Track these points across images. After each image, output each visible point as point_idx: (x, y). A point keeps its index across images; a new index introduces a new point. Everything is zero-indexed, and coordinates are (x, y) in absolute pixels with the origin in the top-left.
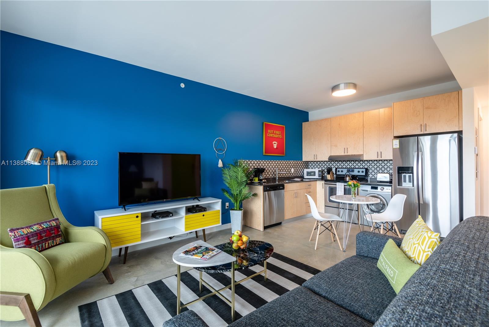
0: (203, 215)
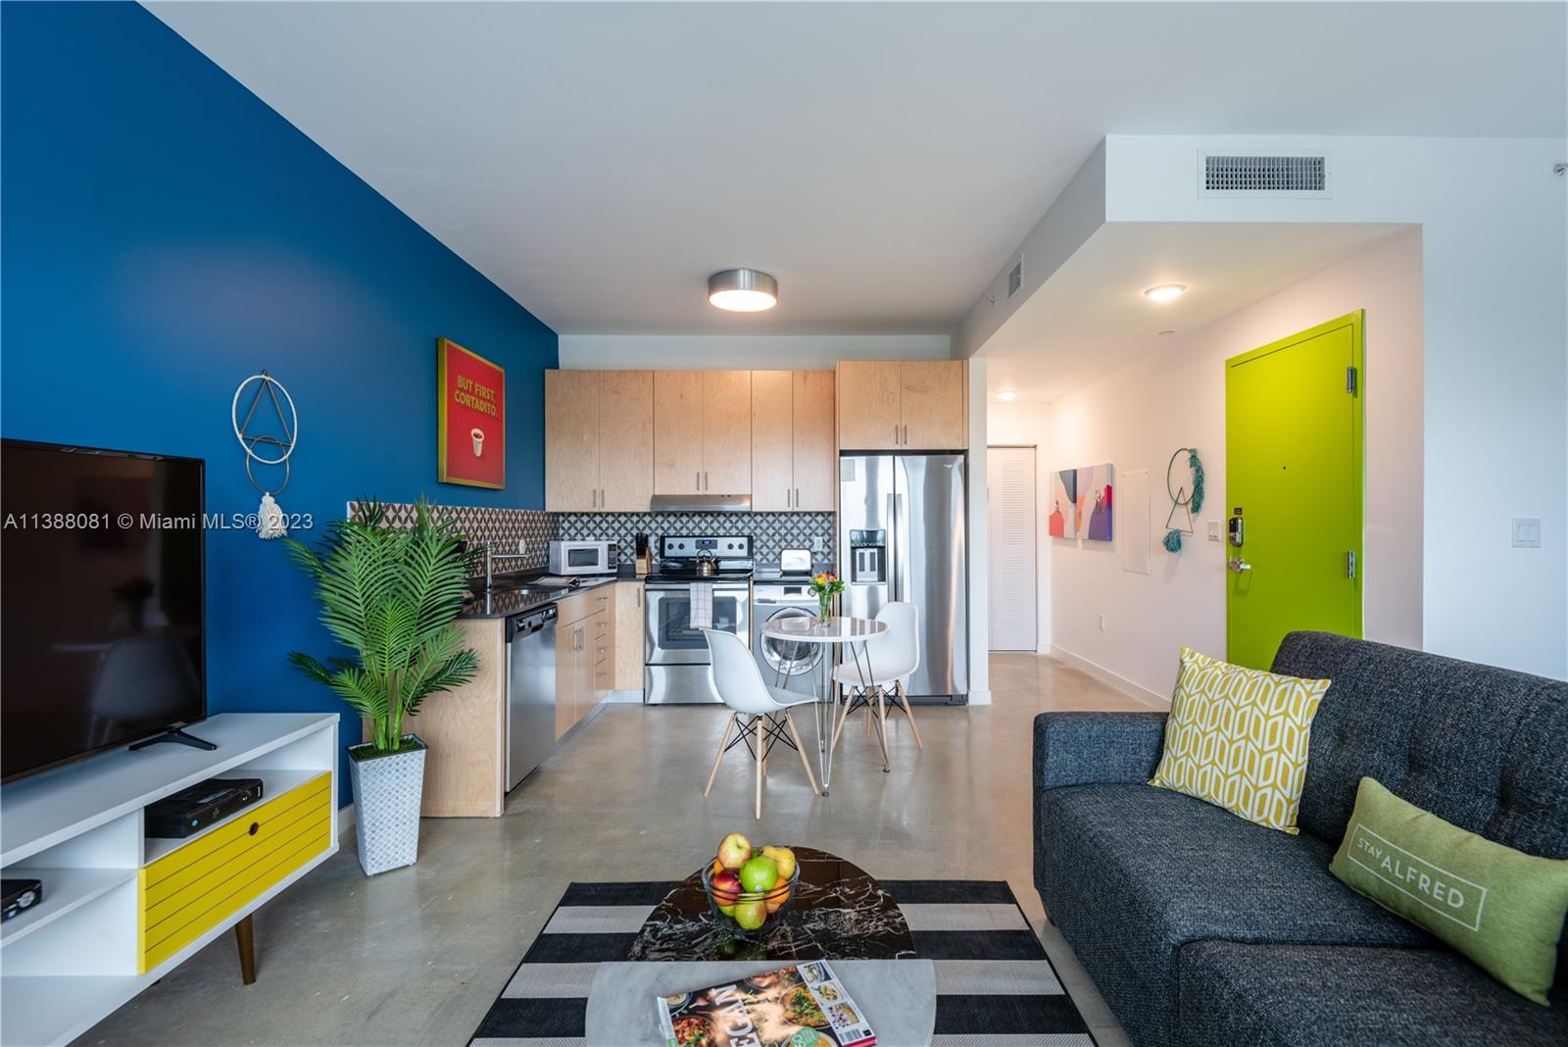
0: (254, 829)
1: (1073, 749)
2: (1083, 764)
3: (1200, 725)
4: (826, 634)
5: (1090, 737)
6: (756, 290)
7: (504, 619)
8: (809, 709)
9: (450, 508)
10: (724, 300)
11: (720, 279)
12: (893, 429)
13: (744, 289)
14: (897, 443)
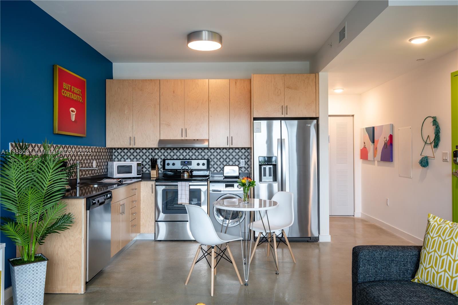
1: (372, 264)
2: (378, 271)
3: (438, 252)
4: (247, 207)
5: (381, 258)
6: (211, 41)
7: (85, 199)
8: (238, 243)
9: (59, 146)
10: (195, 45)
11: (193, 35)
12: (280, 107)
13: (205, 40)
14: (282, 114)
